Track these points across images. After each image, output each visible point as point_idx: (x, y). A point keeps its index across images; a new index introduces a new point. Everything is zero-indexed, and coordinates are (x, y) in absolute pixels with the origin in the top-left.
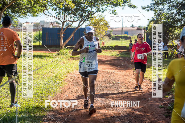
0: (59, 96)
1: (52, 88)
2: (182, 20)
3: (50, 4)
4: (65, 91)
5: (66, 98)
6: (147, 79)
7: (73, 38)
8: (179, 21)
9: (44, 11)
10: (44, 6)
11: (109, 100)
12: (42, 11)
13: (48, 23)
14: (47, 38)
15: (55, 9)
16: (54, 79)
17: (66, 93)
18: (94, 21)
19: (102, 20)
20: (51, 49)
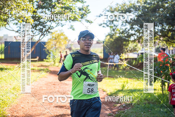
0: (14, 107)
1: (8, 100)
2: (135, 34)
3: (11, 19)
4: (22, 102)
5: (22, 108)
6: (101, 89)
7: (35, 51)
8: (133, 36)
9: (6, 25)
10: (5, 20)
11: (62, 109)
12: (4, 26)
13: (11, 37)
14: (9, 52)
15: (17, 24)
16: (12, 91)
17: (22, 104)
18: (54, 35)
19: (62, 34)
20: (13, 61)
